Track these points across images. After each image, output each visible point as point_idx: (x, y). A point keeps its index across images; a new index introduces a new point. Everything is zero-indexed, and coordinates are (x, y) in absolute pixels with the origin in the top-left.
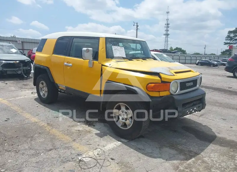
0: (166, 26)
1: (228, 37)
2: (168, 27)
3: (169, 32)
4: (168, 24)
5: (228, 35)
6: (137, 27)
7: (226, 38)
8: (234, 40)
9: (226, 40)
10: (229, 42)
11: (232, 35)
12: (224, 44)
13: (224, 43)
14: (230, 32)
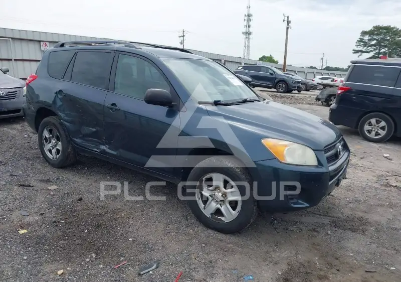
0: (246, 18)
1: (361, 40)
2: (249, 20)
3: (251, 30)
4: (249, 16)
5: (360, 38)
6: (288, 24)
7: (356, 42)
8: (369, 47)
9: (358, 46)
10: (361, 49)
11: (366, 38)
12: (353, 52)
13: (354, 50)
14: (364, 33)
